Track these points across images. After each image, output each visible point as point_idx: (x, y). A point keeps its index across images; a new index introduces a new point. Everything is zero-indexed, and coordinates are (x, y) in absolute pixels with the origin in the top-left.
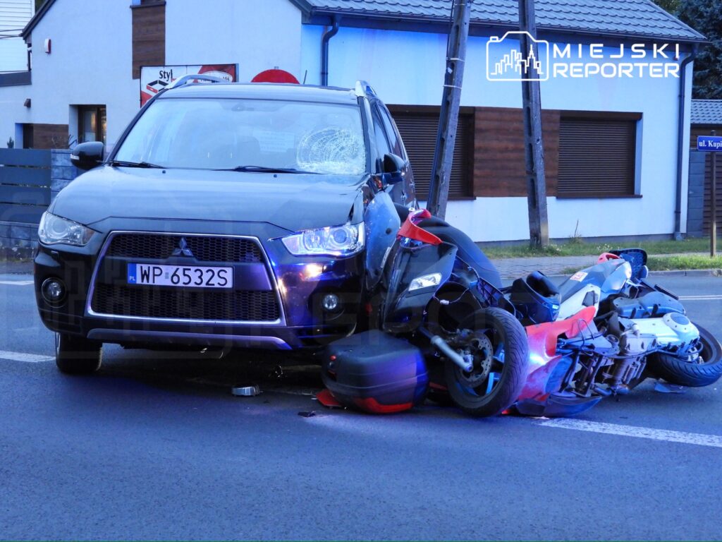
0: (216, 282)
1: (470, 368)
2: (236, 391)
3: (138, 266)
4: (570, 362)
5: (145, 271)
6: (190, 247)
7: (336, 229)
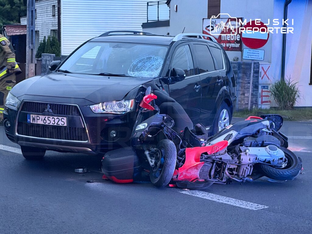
0: (61, 123)
1: (153, 165)
2: (76, 170)
3: (31, 115)
4: (210, 165)
5: (34, 118)
6: (51, 108)
7: (118, 102)
